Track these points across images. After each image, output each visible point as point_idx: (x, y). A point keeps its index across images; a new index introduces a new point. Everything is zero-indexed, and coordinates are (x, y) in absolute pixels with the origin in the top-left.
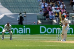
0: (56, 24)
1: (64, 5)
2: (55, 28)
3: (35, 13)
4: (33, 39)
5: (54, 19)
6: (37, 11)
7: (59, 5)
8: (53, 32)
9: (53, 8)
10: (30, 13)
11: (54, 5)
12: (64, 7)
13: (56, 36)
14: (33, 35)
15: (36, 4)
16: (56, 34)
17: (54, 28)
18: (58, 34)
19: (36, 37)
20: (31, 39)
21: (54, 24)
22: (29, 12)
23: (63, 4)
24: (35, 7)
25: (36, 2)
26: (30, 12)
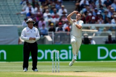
0: (51, 44)
1: (65, 10)
2: (49, 51)
3: (14, 24)
4: (12, 69)
5: (47, 35)
6: (18, 20)
7: (55, 9)
8: (46, 58)
9: (45, 15)
10: (6, 24)
11: (47, 10)
12: (65, 13)
13: (51, 64)
14: (11, 62)
15: (15, 9)
16: (51, 60)
17: (47, 49)
18: (54, 61)
19: (16, 67)
20: (9, 70)
21: (47, 43)
22: (3, 22)
23: (63, 9)
24: (14, 13)
25: (16, 6)
26: (6, 22)
